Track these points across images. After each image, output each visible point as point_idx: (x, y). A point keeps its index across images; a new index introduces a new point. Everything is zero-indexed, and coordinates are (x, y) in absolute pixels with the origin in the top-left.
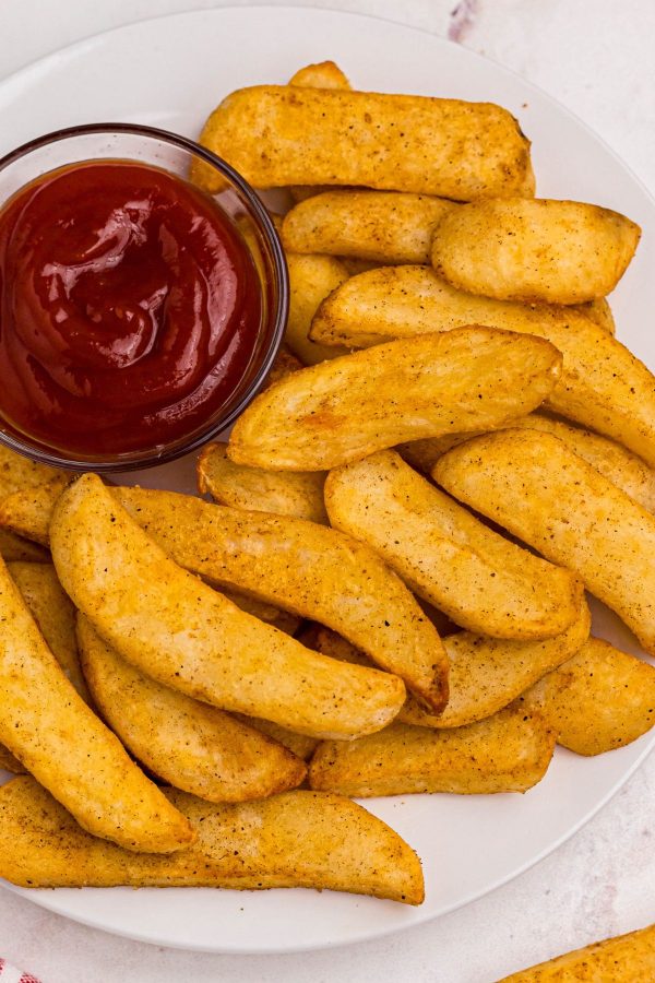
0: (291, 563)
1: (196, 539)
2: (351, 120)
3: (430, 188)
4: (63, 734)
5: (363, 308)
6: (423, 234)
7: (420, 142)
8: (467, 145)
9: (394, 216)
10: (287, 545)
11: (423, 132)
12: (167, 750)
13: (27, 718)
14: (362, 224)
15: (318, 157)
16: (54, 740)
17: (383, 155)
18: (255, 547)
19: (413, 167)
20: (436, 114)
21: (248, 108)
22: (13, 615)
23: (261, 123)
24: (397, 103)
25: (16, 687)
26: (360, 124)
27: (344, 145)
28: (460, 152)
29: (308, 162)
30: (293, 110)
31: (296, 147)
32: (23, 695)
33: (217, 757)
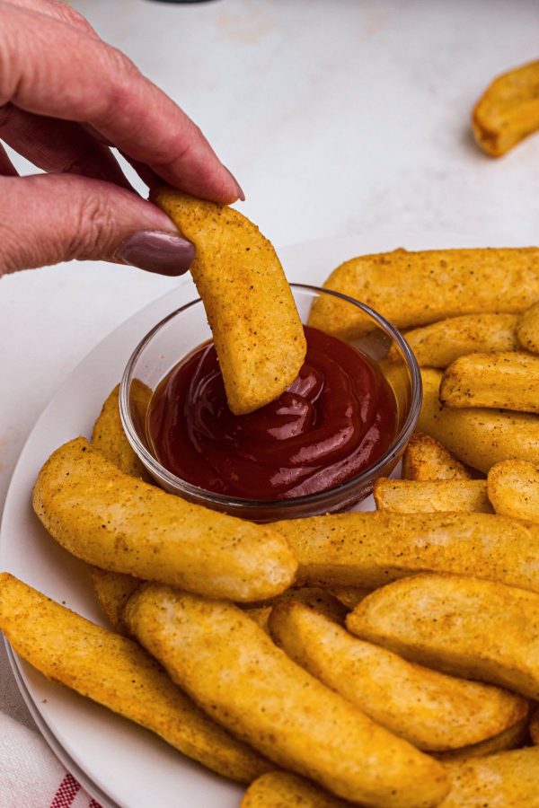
0: (475, 546)
1: (388, 541)
2: (431, 268)
3: (503, 306)
4: (307, 710)
5: (480, 367)
6: (507, 334)
7: (486, 277)
8: (524, 274)
9: (480, 325)
10: (468, 534)
11: (487, 271)
12: (404, 710)
13: (271, 703)
14: (458, 332)
15: (411, 295)
16: (301, 717)
17: (460, 288)
18: (440, 539)
19: (487, 294)
20: (493, 259)
21: (349, 271)
22: (240, 624)
23: (362, 281)
24: (463, 254)
25: (255, 680)
26: (437, 269)
27: (429, 285)
28: (519, 278)
29: (404, 300)
30: (385, 267)
31: (393, 290)
32: (262, 685)
33: (448, 706)
